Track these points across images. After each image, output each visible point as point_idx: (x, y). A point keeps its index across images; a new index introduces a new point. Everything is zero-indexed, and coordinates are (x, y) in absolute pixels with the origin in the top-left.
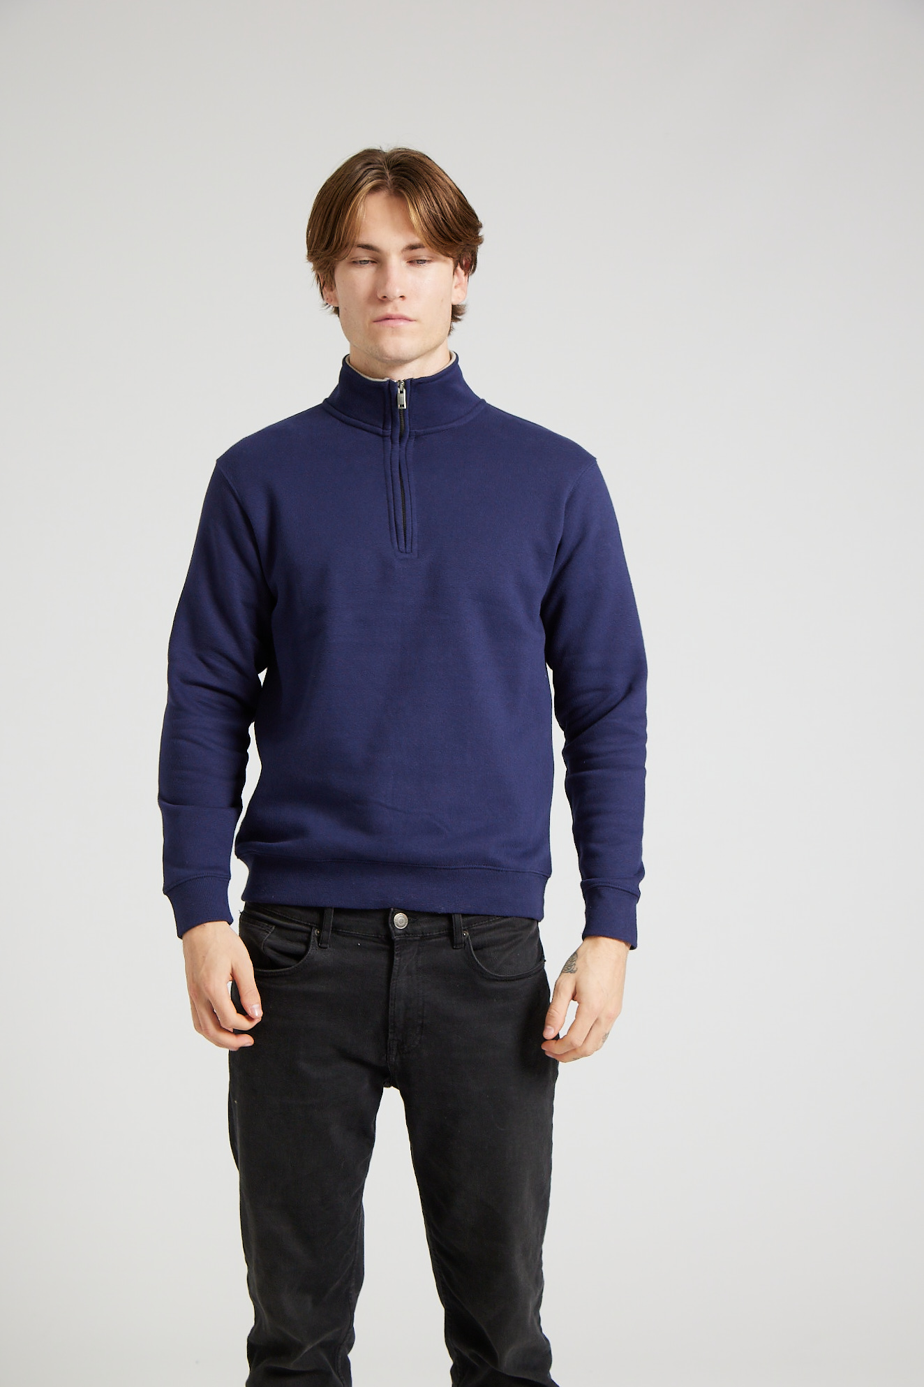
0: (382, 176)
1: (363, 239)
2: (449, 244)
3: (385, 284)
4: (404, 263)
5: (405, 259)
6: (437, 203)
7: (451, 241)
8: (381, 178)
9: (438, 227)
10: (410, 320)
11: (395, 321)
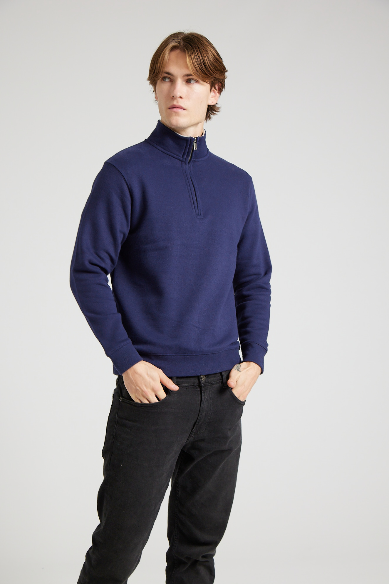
0: (179, 43)
1: (167, 70)
2: (205, 76)
3: (174, 91)
4: (184, 83)
5: (184, 81)
6: (202, 57)
7: (206, 74)
8: (179, 44)
9: (200, 68)
10: (184, 109)
11: (178, 109)
